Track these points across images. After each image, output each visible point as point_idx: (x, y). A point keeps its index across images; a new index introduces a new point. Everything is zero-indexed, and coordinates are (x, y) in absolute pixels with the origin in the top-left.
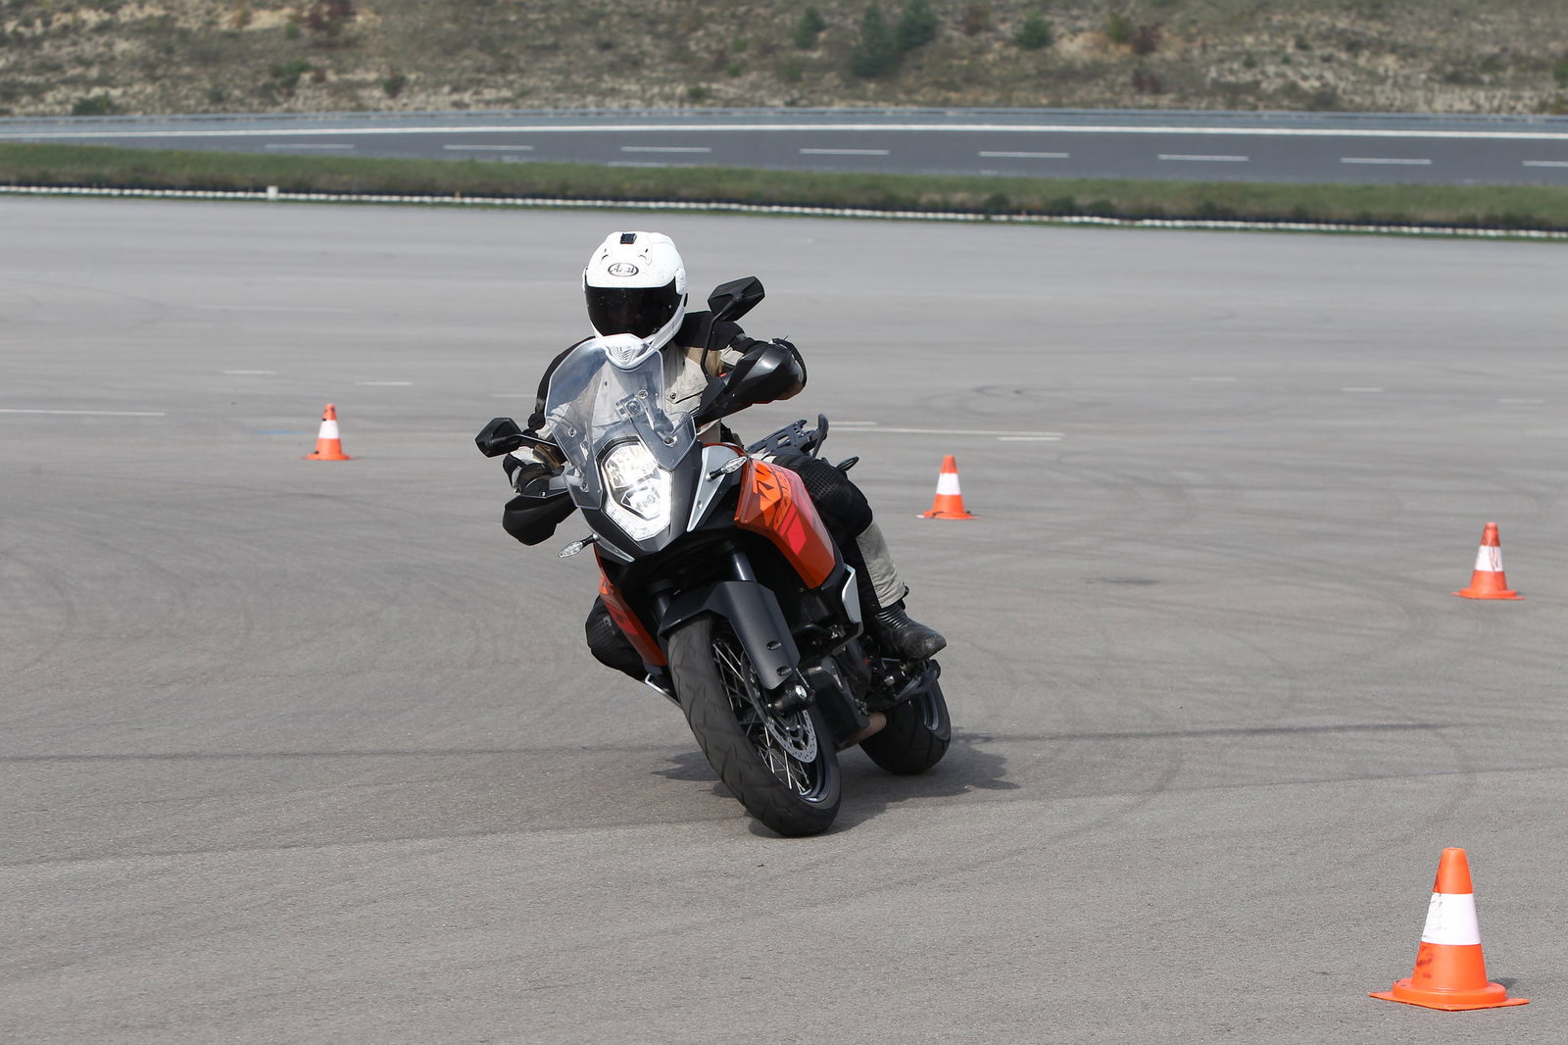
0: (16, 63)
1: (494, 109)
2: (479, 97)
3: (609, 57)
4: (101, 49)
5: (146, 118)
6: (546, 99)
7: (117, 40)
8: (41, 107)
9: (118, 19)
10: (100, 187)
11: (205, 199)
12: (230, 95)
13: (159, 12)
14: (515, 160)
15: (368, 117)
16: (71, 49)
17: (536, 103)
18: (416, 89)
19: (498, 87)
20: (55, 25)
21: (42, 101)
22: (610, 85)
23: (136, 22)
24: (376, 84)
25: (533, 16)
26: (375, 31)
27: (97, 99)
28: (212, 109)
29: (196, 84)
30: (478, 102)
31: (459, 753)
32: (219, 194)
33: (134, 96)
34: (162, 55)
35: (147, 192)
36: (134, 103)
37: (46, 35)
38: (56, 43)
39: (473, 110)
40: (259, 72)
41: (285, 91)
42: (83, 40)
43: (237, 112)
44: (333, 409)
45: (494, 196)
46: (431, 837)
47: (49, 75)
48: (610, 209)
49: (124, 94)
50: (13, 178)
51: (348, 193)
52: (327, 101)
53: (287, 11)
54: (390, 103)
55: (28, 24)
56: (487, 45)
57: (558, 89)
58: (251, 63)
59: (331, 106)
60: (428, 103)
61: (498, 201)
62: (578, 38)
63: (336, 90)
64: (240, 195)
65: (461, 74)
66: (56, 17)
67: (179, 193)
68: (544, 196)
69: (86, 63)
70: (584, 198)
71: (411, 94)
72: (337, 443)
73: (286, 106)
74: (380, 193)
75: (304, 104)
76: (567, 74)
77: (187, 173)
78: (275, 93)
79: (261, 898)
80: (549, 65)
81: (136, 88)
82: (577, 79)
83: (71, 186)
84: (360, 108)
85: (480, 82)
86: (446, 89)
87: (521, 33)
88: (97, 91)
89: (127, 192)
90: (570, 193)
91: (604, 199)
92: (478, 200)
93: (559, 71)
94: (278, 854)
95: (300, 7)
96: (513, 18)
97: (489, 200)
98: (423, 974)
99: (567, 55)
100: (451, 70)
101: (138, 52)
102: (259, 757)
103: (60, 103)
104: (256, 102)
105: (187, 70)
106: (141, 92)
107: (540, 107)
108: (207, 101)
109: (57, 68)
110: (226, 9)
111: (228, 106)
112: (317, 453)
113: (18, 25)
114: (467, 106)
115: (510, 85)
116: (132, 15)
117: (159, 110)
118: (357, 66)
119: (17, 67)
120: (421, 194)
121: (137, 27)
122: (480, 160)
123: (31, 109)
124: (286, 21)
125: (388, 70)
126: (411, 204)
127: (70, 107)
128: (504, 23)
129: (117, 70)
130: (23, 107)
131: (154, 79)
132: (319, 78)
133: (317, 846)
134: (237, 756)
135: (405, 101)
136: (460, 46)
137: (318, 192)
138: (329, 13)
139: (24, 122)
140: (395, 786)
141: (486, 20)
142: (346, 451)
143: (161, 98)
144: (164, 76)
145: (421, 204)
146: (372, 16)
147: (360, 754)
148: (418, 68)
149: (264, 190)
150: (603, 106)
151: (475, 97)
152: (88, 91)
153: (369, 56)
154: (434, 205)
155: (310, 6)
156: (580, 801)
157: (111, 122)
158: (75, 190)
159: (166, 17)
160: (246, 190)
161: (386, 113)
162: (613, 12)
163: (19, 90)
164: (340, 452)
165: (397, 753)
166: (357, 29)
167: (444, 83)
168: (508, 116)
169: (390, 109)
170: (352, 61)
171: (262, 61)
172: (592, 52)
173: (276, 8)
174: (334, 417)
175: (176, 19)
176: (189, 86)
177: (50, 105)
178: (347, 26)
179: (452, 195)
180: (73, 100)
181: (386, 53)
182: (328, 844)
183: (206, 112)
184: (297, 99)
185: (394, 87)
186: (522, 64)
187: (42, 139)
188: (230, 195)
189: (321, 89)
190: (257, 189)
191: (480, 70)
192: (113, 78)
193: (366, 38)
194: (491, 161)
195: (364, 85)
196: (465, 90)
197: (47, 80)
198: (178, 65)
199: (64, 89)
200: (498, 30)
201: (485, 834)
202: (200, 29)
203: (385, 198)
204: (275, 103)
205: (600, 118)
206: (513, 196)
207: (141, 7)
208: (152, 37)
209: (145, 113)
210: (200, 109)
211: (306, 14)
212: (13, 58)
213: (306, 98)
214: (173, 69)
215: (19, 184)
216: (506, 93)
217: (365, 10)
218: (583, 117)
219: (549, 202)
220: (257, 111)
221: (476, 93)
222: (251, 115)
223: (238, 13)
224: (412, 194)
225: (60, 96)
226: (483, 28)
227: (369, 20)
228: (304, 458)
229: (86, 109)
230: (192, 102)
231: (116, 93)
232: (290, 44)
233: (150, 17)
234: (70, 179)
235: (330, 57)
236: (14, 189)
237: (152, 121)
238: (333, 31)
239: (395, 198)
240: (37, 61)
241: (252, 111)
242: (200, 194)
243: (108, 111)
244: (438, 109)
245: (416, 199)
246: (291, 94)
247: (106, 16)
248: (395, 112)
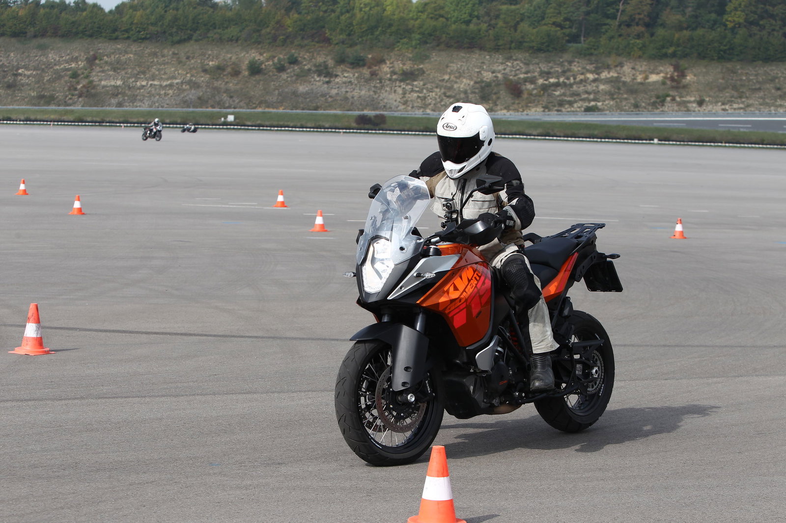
0: (564, 93)
1: (737, 111)
2: (732, 107)
3: (779, 93)
4: (594, 88)
5: (611, 113)
6: (756, 108)
7: (600, 85)
8: (572, 109)
9: (600, 77)
10: (593, 138)
11: (632, 143)
12: (641, 105)
13: (615, 75)
14: (745, 130)
15: (691, 114)
16: (583, 88)
17: (753, 109)
18: (709, 104)
19: (738, 103)
20: (578, 79)
21: (573, 107)
22: (780, 103)
23: (607, 78)
24: (694, 102)
25: (751, 78)
26: (694, 82)
27: (593, 106)
28: (634, 110)
29: (628, 101)
30: (731, 108)
31: (728, 347)
32: (637, 141)
33: (606, 105)
34: (616, 91)
35: (610, 140)
36: (606, 108)
37: (575, 83)
38: (578, 86)
39: (729, 111)
40: (651, 97)
41: (661, 104)
42: (588, 85)
43: (643, 111)
44: (680, 220)
45: (737, 143)
46: (719, 377)
47: (575, 97)
48: (780, 149)
49: (603, 104)
50: (562, 134)
51: (684, 141)
52: (676, 108)
53: (662, 75)
54: (699, 109)
55: (568, 79)
56: (735, 88)
57: (761, 105)
58: (649, 94)
59: (678, 110)
60: (713, 109)
61: (738, 145)
62: (768, 86)
63: (679, 104)
64: (644, 141)
65: (725, 99)
66: (578, 76)
67: (622, 141)
68: (755, 144)
69: (589, 93)
70: (770, 145)
71: (707, 105)
72: (682, 232)
73: (661, 109)
74: (695, 142)
75: (668, 109)
76: (763, 98)
77: (624, 134)
78: (657, 104)
79: (657, 398)
80: (757, 96)
81: (607, 102)
82: (767, 101)
83: (583, 138)
84: (688, 110)
85: (732, 101)
86: (720, 104)
87: (747, 84)
88: (593, 103)
89: (603, 140)
90: (765, 142)
91: (777, 145)
92: (731, 145)
93: (761, 98)
94: (663, 382)
95: (667, 73)
96: (744, 78)
97: (735, 145)
98: (717, 428)
99: (764, 92)
100: (721, 97)
101: (607, 89)
102: (655, 346)
103: (579, 107)
104: (650, 108)
105: (625, 96)
106: (608, 104)
107: (754, 111)
108: (632, 107)
109: (578, 95)
110: (640, 74)
111: (640, 109)
112: (675, 236)
113: (565, 79)
114: (727, 110)
115: (743, 102)
116: (606, 76)
117: (615, 110)
118: (687, 95)
119: (564, 95)
120: (710, 142)
121: (607, 80)
122: (732, 130)
123: (569, 109)
124: (662, 78)
125: (699, 97)
126: (707, 146)
127: (583, 109)
128: (741, 80)
129: (600, 95)
130: (566, 109)
131: (613, 99)
132: (673, 99)
133: (677, 380)
134: (648, 346)
135: (705, 108)
136: (725, 88)
137: (673, 141)
138: (677, 76)
139: (566, 115)
140: (705, 358)
141: (734, 79)
142: (685, 235)
143: (616, 106)
144: (617, 98)
145: (711, 146)
146: (693, 77)
147: (692, 346)
148: (710, 96)
149: (653, 140)
150: (777, 111)
151: (730, 107)
152: (589, 103)
153: (692, 92)
154: (715, 146)
155: (670, 73)
156: (773, 366)
157: (598, 114)
158: (584, 139)
159: (618, 77)
160: (646, 140)
161: (697, 112)
162: (781, 76)
163: (564, 103)
164: (683, 236)
165: (706, 346)
166: (687, 81)
167: (719, 101)
168: (742, 114)
169: (699, 111)
170: (685, 93)
171: (653, 93)
172: (773, 91)
173: (658, 74)
174: (681, 223)
175: (621, 77)
176: (626, 102)
177: (576, 108)
178: (684, 81)
179: (722, 143)
180: (584, 107)
181: (698, 90)
182: (681, 379)
183: (632, 111)
184: (665, 107)
185: (701, 103)
186: (748, 95)
187: (573, 121)
188: (640, 142)
189: (674, 103)
190: (650, 140)
191: (732, 97)
192: (599, 99)
193: (690, 85)
194: (736, 130)
195: (690, 102)
196: (727, 104)
197: (575, 99)
198: (622, 94)
199: (580, 102)
200: (739, 83)
201: (739, 377)
202: (630, 81)
203: (697, 144)
204: (657, 108)
205: (776, 115)
206: (744, 144)
207: (609, 73)
208: (613, 84)
209: (610, 111)
210: (630, 110)
211: (669, 76)
212: (562, 91)
213: (669, 107)
214: (620, 96)
215: (564, 137)
216: (742, 106)
217: (690, 75)
218: (770, 115)
219: (757, 146)
220: (651, 111)
221: (731, 105)
222: (649, 113)
223: (644, 75)
224: (707, 142)
225: (579, 105)
226: (733, 82)
227: (691, 78)
228: (670, 238)
229: (588, 110)
230: (627, 108)
231: (599, 104)
232: (662, 87)
233: (612, 77)
234: (583, 135)
235: (677, 92)
236: (562, 138)
237: (612, 114)
238: (678, 82)
239: (701, 144)
240: (571, 92)
241: (649, 111)
242: (630, 141)
243: (596, 111)
244: (717, 111)
245: (709, 144)
246: (663, 105)
247: (596, 76)
248: (701, 112)
